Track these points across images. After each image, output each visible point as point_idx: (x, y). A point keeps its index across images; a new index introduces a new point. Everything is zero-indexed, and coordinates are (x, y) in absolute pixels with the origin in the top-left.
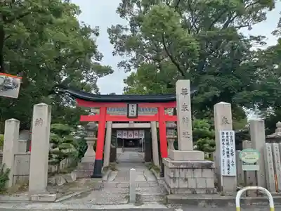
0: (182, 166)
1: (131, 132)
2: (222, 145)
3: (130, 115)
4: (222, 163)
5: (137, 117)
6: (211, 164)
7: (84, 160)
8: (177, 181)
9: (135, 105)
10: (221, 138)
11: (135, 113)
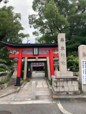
0: (61, 80)
2: (82, 68)
3: (35, 54)
4: (83, 77)
5: (38, 55)
6: (77, 78)
7: (12, 77)
8: (58, 88)
9: (37, 49)
10: (82, 64)
11: (37, 53)
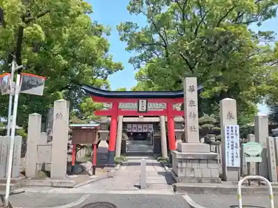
0: (189, 158)
1: (140, 126)
2: (226, 139)
3: (140, 110)
5: (146, 111)
6: (216, 156)
8: (184, 170)
9: (145, 101)
10: (226, 132)
11: (145, 108)
